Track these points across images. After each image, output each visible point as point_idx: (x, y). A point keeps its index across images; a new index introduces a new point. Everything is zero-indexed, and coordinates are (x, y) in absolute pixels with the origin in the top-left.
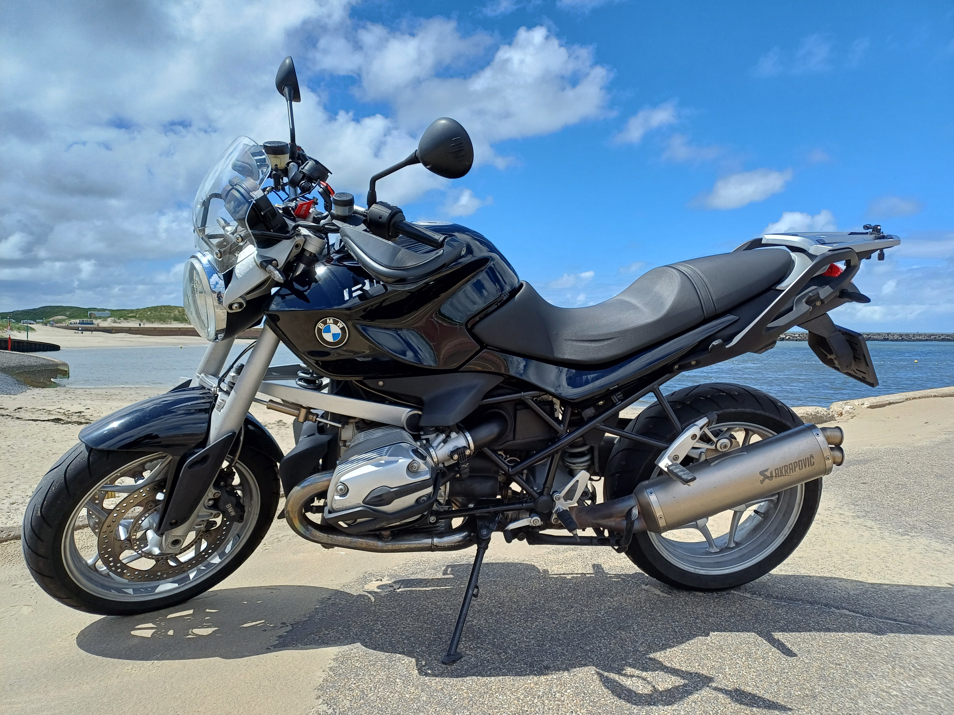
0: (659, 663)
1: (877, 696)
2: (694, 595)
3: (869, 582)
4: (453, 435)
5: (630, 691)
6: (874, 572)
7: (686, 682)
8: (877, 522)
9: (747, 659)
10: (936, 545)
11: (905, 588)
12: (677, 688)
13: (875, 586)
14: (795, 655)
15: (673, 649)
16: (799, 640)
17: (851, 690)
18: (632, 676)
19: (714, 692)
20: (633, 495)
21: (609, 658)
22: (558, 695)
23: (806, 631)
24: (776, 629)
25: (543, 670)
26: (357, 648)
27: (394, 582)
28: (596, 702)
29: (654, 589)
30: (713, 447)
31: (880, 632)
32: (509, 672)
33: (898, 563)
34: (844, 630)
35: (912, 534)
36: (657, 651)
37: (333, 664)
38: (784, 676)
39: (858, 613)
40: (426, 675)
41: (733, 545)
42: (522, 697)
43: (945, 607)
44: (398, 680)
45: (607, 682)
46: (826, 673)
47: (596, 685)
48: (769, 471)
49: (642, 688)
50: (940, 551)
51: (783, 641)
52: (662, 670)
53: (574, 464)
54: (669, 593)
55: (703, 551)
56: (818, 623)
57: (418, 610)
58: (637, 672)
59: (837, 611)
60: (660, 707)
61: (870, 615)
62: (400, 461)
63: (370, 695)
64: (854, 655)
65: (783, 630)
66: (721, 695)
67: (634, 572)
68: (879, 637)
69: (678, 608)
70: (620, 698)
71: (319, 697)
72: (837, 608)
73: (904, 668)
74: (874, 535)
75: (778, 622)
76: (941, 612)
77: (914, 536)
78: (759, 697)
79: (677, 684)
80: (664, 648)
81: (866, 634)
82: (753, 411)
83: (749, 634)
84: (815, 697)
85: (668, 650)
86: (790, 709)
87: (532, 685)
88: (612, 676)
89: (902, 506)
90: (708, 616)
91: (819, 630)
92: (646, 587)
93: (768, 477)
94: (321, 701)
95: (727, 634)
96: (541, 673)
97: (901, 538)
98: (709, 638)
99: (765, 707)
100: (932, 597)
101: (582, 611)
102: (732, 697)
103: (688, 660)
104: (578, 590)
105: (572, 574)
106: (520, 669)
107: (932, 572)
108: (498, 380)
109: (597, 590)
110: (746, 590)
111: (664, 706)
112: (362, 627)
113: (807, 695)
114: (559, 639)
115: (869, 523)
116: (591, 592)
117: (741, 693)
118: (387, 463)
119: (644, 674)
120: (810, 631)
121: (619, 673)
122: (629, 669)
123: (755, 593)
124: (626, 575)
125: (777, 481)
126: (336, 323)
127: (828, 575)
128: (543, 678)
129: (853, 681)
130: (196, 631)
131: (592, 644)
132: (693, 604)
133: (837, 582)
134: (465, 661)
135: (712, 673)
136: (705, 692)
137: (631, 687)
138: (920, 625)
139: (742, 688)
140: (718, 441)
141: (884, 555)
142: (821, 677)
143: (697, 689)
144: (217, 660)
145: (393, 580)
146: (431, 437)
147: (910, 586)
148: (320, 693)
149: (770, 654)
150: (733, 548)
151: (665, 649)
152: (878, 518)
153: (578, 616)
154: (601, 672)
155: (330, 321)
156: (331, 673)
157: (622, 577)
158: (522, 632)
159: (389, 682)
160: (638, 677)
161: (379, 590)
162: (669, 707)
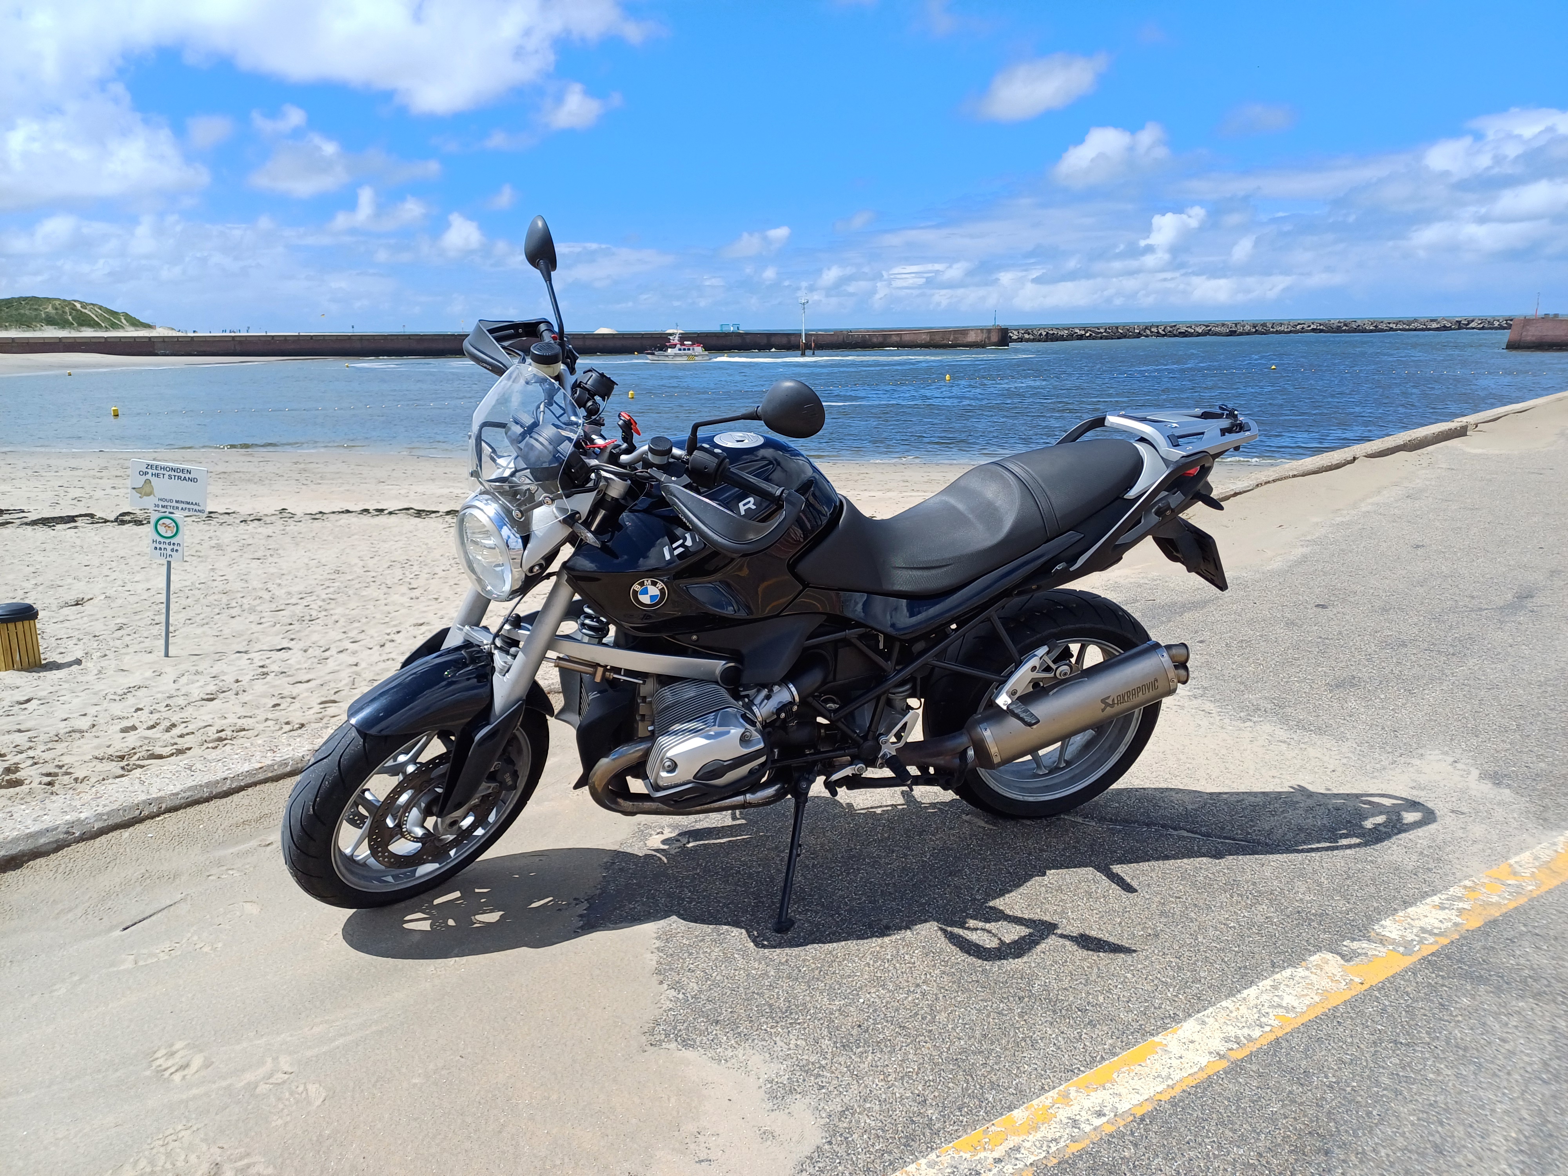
0: (1001, 912)
1: (1216, 929)
2: (1022, 824)
3: (1208, 791)
4: (776, 688)
5: (977, 946)
6: (1212, 777)
7: (1031, 931)
8: (1217, 704)
9: (1088, 899)
10: (1281, 733)
11: (1245, 796)
12: (1023, 938)
13: (1214, 797)
14: (1136, 891)
15: (1011, 894)
16: (1138, 872)
17: (1191, 924)
18: (977, 929)
19: (1060, 940)
20: (964, 730)
21: (948, 910)
22: (907, 957)
23: (1145, 861)
24: (1114, 861)
25: (884, 931)
26: (674, 923)
27: (679, 835)
28: (947, 961)
29: (976, 820)
30: (1052, 675)
31: (1218, 855)
32: (849, 935)
33: (1238, 763)
34: (1183, 857)
35: (1255, 719)
36: (995, 898)
37: (658, 944)
38: (1126, 915)
39: (1196, 833)
40: (764, 947)
41: (1063, 765)
42: (871, 962)
43: (1285, 818)
44: (736, 956)
45: (954, 939)
46: (1167, 908)
47: (942, 942)
48: (1111, 699)
49: (990, 943)
50: (1285, 742)
51: (1122, 875)
52: (1005, 920)
53: (894, 694)
54: (994, 824)
55: (1030, 773)
56: (1156, 850)
57: (723, 869)
58: (981, 924)
59: (1175, 833)
60: (1011, 960)
61: (1208, 835)
62: (732, 731)
63: (714, 975)
64: (1194, 884)
65: (1121, 861)
66: (1068, 943)
67: (950, 799)
68: (1217, 861)
69: (1007, 843)
70: (970, 955)
71: (661, 983)
72: (1175, 829)
73: (1241, 896)
74: (1212, 724)
75: (1115, 852)
76: (1281, 825)
77: (1257, 722)
78: (1104, 941)
79: (1023, 934)
80: (1002, 893)
81: (1204, 859)
82: (1093, 625)
83: (1086, 869)
84: (1157, 936)
85: (1007, 896)
86: (1135, 951)
87: (878, 948)
88: (956, 930)
89: (1245, 676)
90: (1041, 850)
91: (1158, 859)
92: (967, 818)
93: (1109, 705)
94: (665, 986)
95: (1064, 871)
96: (883, 934)
97: (1242, 725)
98: (1046, 878)
99: (1111, 951)
100: (1272, 807)
101: (905, 855)
102: (1078, 944)
103: (1029, 905)
104: (894, 828)
105: (881, 807)
106: (860, 931)
107: (1274, 772)
108: (820, 620)
109: (915, 826)
110: (1077, 812)
111: (1014, 959)
112: (669, 896)
113: (1150, 935)
114: (891, 893)
115: (1209, 706)
116: (909, 830)
117: (1086, 939)
118: (718, 735)
119: (988, 926)
120: (1149, 860)
121: (963, 927)
122: (971, 921)
123: (1087, 817)
124: (942, 803)
125: (1118, 708)
126: (654, 584)
127: (1163, 785)
128: (887, 939)
129: (1192, 914)
130: (480, 917)
131: (927, 895)
132: (1023, 836)
133: (1173, 794)
134: (798, 927)
135: (1055, 919)
136: (1052, 941)
137: (978, 942)
138: (1259, 843)
139: (1087, 933)
140: (1057, 668)
141: (1224, 751)
142: (1162, 914)
143: (1043, 938)
144: (524, 952)
145: (677, 832)
146: (752, 692)
147: (1250, 794)
148: (661, 977)
149: (1111, 892)
150: (1064, 768)
151: (1003, 895)
152: (1218, 697)
153: (902, 862)
154: (944, 927)
155: (647, 582)
156: (661, 954)
157: (938, 806)
158: (848, 888)
159: (728, 959)
160: (982, 929)
161: (666, 847)
162: (1020, 960)
